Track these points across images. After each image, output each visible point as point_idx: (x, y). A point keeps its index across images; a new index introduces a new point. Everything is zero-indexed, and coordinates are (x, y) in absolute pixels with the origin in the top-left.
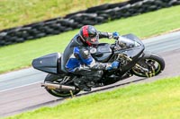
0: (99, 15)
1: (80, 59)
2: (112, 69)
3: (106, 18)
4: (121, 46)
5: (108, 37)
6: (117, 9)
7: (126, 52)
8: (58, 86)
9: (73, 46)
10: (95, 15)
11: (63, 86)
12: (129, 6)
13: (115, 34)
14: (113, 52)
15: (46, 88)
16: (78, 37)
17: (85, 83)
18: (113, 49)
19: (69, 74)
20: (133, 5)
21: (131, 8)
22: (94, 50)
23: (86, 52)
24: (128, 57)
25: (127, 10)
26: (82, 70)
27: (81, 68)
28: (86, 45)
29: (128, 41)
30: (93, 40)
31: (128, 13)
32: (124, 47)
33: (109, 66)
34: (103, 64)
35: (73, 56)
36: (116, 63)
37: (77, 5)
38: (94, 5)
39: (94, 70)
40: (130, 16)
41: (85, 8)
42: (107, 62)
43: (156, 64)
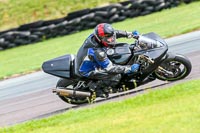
0: (32, 33)
1: (95, 62)
2: (131, 72)
3: (40, 36)
4: (142, 46)
5: (126, 36)
6: (53, 26)
7: (147, 54)
8: (72, 92)
9: (87, 46)
10: (28, 33)
11: (77, 92)
12: (65, 22)
13: (135, 33)
14: (132, 53)
15: (58, 94)
16: (93, 37)
17: (102, 88)
18: (132, 50)
19: (83, 79)
20: (71, 22)
21: (68, 25)
22: (111, 52)
23: (102, 54)
24: (150, 59)
25: (64, 27)
26: (98, 74)
27: (96, 71)
28: (102, 46)
29: (150, 41)
30: (109, 40)
31: (65, 31)
32: (145, 47)
33: (128, 69)
34: (121, 67)
35: (87, 59)
36: (136, 66)
37: (8, 22)
38: (27, 22)
39: (112, 74)
40: (67, 34)
41: (16, 26)
42: (125, 64)
43: (182, 67)
